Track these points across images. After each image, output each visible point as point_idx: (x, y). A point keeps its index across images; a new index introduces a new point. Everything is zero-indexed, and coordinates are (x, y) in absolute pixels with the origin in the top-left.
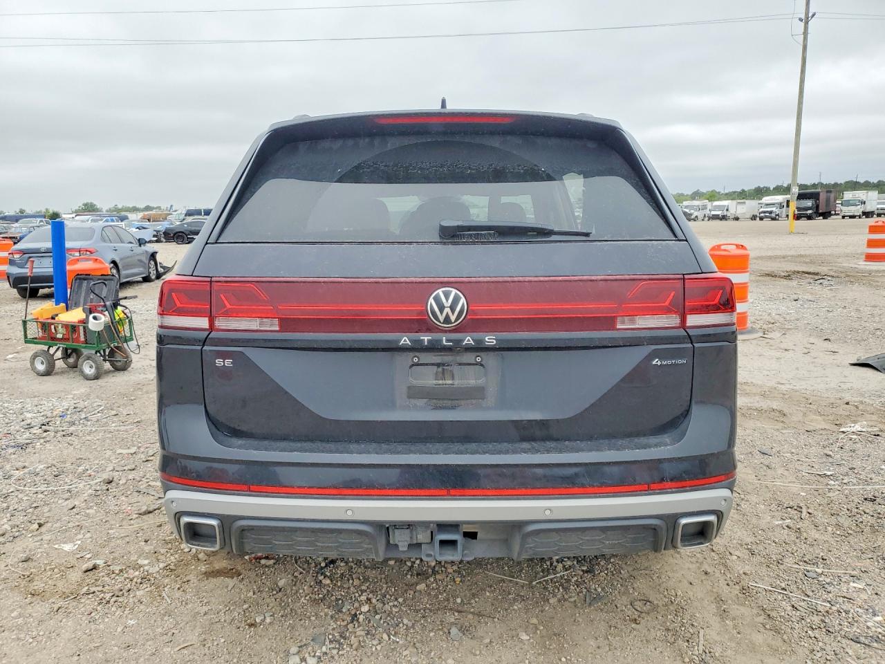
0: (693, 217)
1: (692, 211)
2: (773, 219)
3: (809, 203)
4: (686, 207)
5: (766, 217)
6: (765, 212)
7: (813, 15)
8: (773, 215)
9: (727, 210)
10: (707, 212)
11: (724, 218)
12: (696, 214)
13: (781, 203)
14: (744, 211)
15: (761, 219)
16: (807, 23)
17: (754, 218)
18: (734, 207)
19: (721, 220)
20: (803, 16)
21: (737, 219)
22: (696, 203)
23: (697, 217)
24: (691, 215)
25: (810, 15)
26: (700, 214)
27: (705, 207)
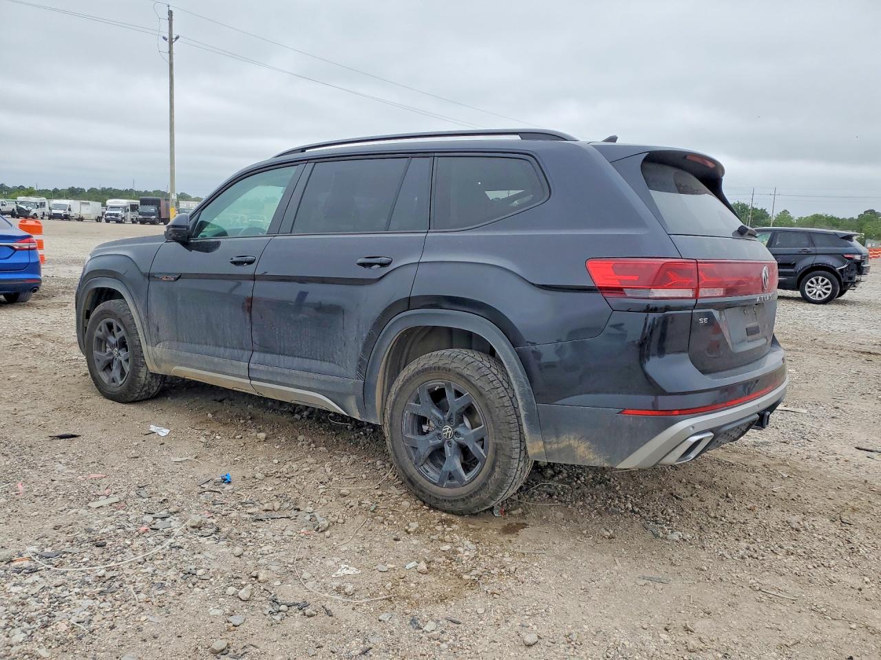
0: (31, 214)
1: (30, 208)
2: (118, 222)
3: (152, 209)
4: (21, 203)
5: (113, 220)
6: (111, 215)
7: (177, 38)
8: (119, 218)
9: (70, 210)
10: (46, 210)
11: (67, 217)
12: (34, 211)
13: (125, 207)
14: (88, 212)
15: (108, 221)
16: (171, 43)
17: (99, 219)
18: (76, 207)
19: (62, 219)
20: (167, 36)
21: (81, 219)
22: (33, 199)
23: (35, 214)
24: (29, 212)
25: (174, 37)
26: (39, 212)
27: (42, 205)
